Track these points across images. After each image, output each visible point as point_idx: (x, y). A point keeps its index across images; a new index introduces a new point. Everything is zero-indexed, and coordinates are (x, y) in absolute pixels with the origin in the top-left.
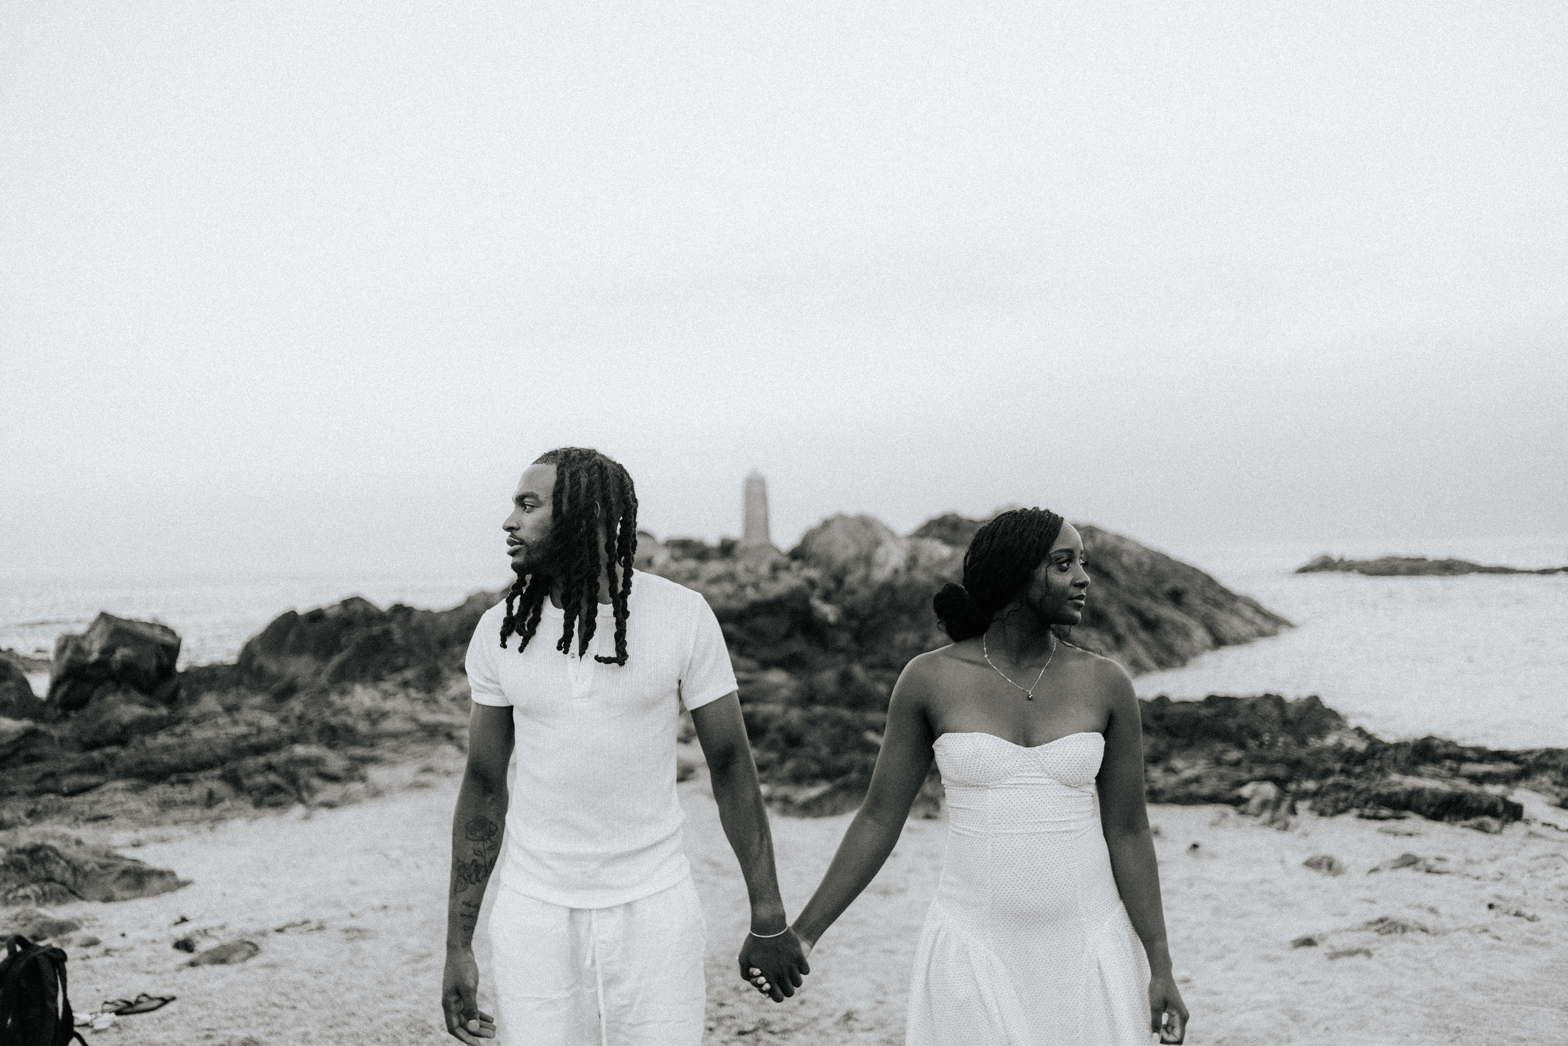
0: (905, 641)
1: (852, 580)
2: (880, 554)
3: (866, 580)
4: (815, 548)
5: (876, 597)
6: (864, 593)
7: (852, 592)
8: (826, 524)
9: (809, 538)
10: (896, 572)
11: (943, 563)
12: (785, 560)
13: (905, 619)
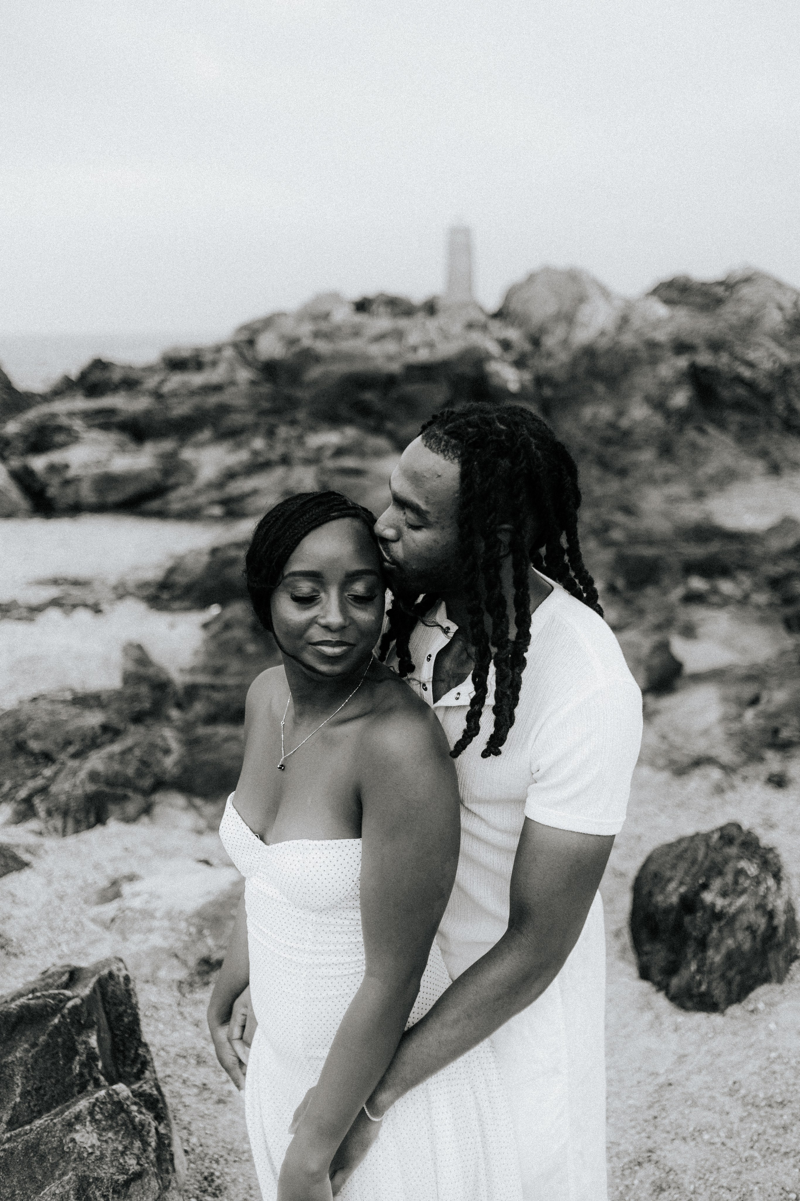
0: (595, 416)
1: (550, 342)
2: (585, 312)
3: (565, 343)
4: (516, 306)
5: (575, 362)
6: (563, 357)
7: (549, 355)
8: (531, 278)
9: (510, 294)
10: (603, 333)
11: (657, 324)
12: (482, 318)
13: (600, 388)
